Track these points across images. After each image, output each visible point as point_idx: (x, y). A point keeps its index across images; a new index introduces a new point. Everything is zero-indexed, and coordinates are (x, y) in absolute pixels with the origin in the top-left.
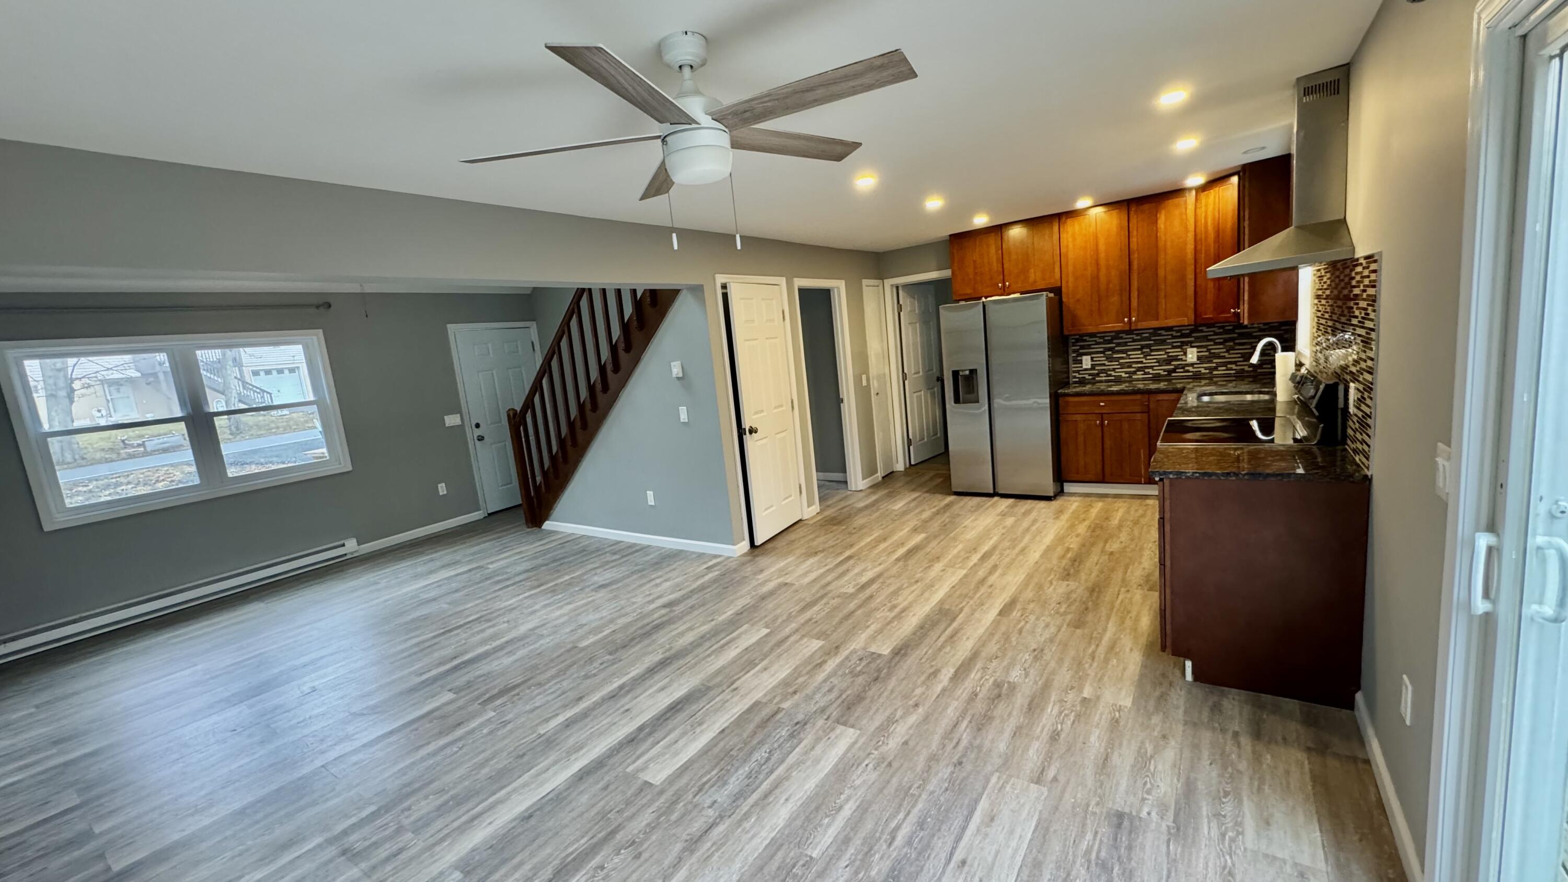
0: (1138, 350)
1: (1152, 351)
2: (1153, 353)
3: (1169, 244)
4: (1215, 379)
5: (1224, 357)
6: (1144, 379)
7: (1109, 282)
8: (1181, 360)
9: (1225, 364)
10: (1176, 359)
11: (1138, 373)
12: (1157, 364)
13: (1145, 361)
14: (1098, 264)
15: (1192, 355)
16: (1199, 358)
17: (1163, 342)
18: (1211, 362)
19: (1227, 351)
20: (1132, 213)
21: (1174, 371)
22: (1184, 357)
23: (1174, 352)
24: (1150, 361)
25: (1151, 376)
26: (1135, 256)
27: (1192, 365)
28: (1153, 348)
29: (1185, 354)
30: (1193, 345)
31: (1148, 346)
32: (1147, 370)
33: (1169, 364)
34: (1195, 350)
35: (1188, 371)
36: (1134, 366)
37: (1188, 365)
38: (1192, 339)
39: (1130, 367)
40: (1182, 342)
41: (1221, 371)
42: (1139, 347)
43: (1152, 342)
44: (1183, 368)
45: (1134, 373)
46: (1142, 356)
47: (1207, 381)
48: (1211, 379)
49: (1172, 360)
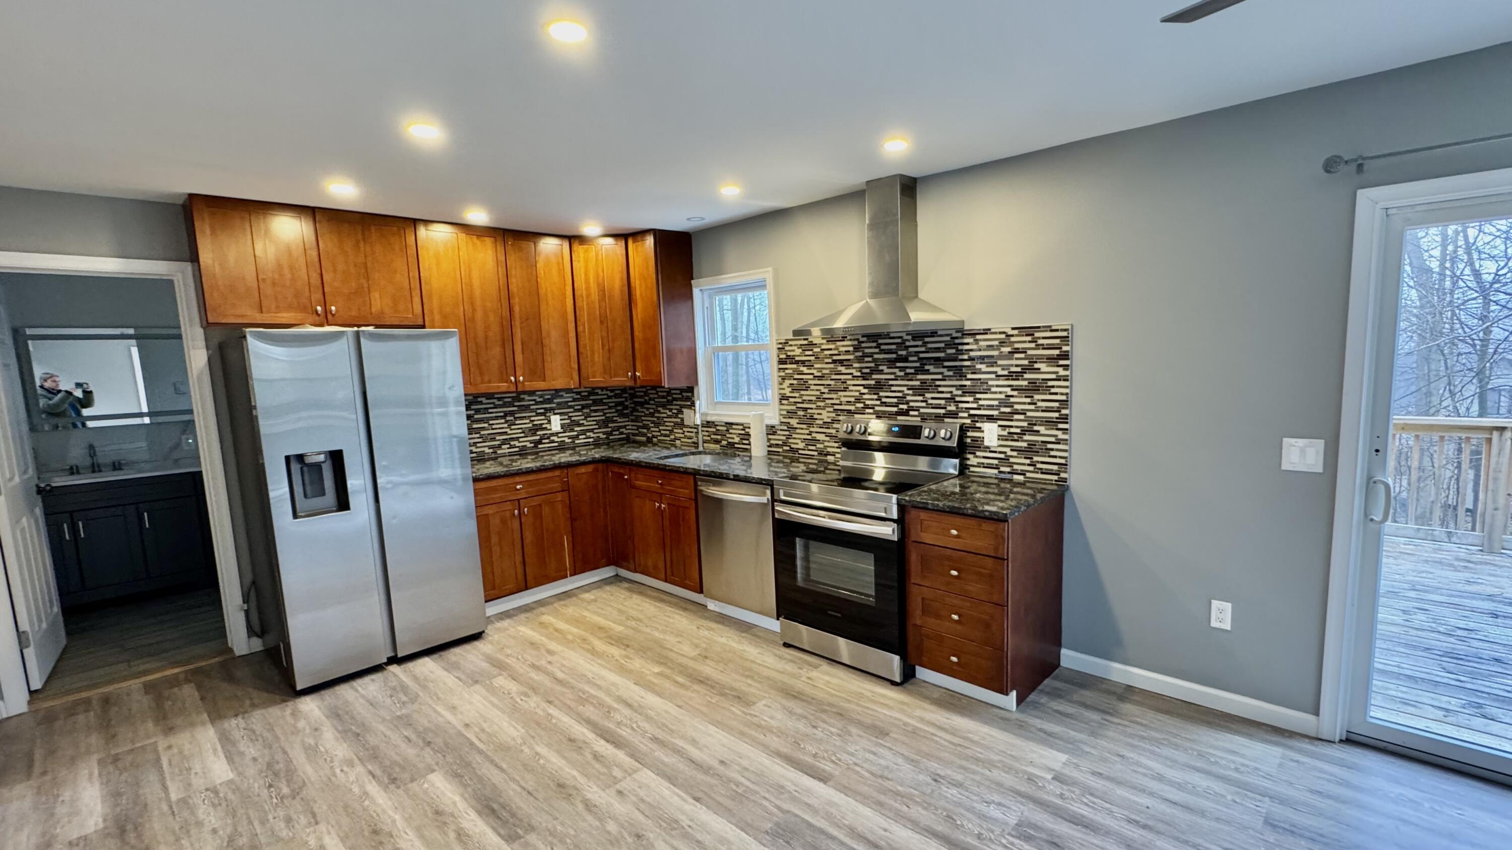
0: (501, 417)
1: (516, 418)
2: (517, 422)
3: (549, 294)
4: (577, 449)
5: (582, 425)
6: (511, 454)
7: (487, 328)
8: (546, 429)
9: (584, 432)
10: (540, 427)
11: (503, 447)
12: (522, 435)
13: (509, 432)
14: (472, 304)
15: (556, 423)
16: (562, 426)
17: (526, 408)
18: (573, 430)
19: (585, 419)
20: (509, 248)
21: (540, 442)
22: (548, 426)
23: (539, 420)
24: (515, 432)
25: (517, 449)
26: (516, 301)
27: (557, 434)
28: (516, 416)
29: (549, 422)
30: (556, 411)
31: (512, 413)
32: (512, 443)
33: (534, 434)
34: (558, 417)
35: (553, 442)
36: (498, 438)
37: (553, 435)
38: (554, 405)
39: (494, 439)
40: (545, 409)
41: (581, 440)
42: (502, 414)
43: (515, 409)
44: (548, 438)
45: (499, 447)
46: (506, 425)
47: (571, 452)
48: (573, 448)
49: (537, 430)
